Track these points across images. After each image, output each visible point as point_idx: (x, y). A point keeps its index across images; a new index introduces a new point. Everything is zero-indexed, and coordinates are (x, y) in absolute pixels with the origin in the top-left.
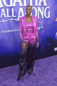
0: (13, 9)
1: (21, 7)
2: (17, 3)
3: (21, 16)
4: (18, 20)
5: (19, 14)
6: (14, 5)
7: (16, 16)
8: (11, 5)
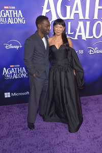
0: (69, 23)
1: (81, 20)
2: (77, 15)
3: (80, 34)
4: (76, 38)
5: (78, 30)
6: (72, 17)
7: (73, 33)
8: (68, 17)
